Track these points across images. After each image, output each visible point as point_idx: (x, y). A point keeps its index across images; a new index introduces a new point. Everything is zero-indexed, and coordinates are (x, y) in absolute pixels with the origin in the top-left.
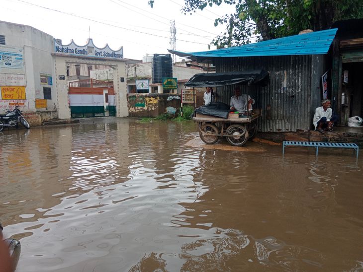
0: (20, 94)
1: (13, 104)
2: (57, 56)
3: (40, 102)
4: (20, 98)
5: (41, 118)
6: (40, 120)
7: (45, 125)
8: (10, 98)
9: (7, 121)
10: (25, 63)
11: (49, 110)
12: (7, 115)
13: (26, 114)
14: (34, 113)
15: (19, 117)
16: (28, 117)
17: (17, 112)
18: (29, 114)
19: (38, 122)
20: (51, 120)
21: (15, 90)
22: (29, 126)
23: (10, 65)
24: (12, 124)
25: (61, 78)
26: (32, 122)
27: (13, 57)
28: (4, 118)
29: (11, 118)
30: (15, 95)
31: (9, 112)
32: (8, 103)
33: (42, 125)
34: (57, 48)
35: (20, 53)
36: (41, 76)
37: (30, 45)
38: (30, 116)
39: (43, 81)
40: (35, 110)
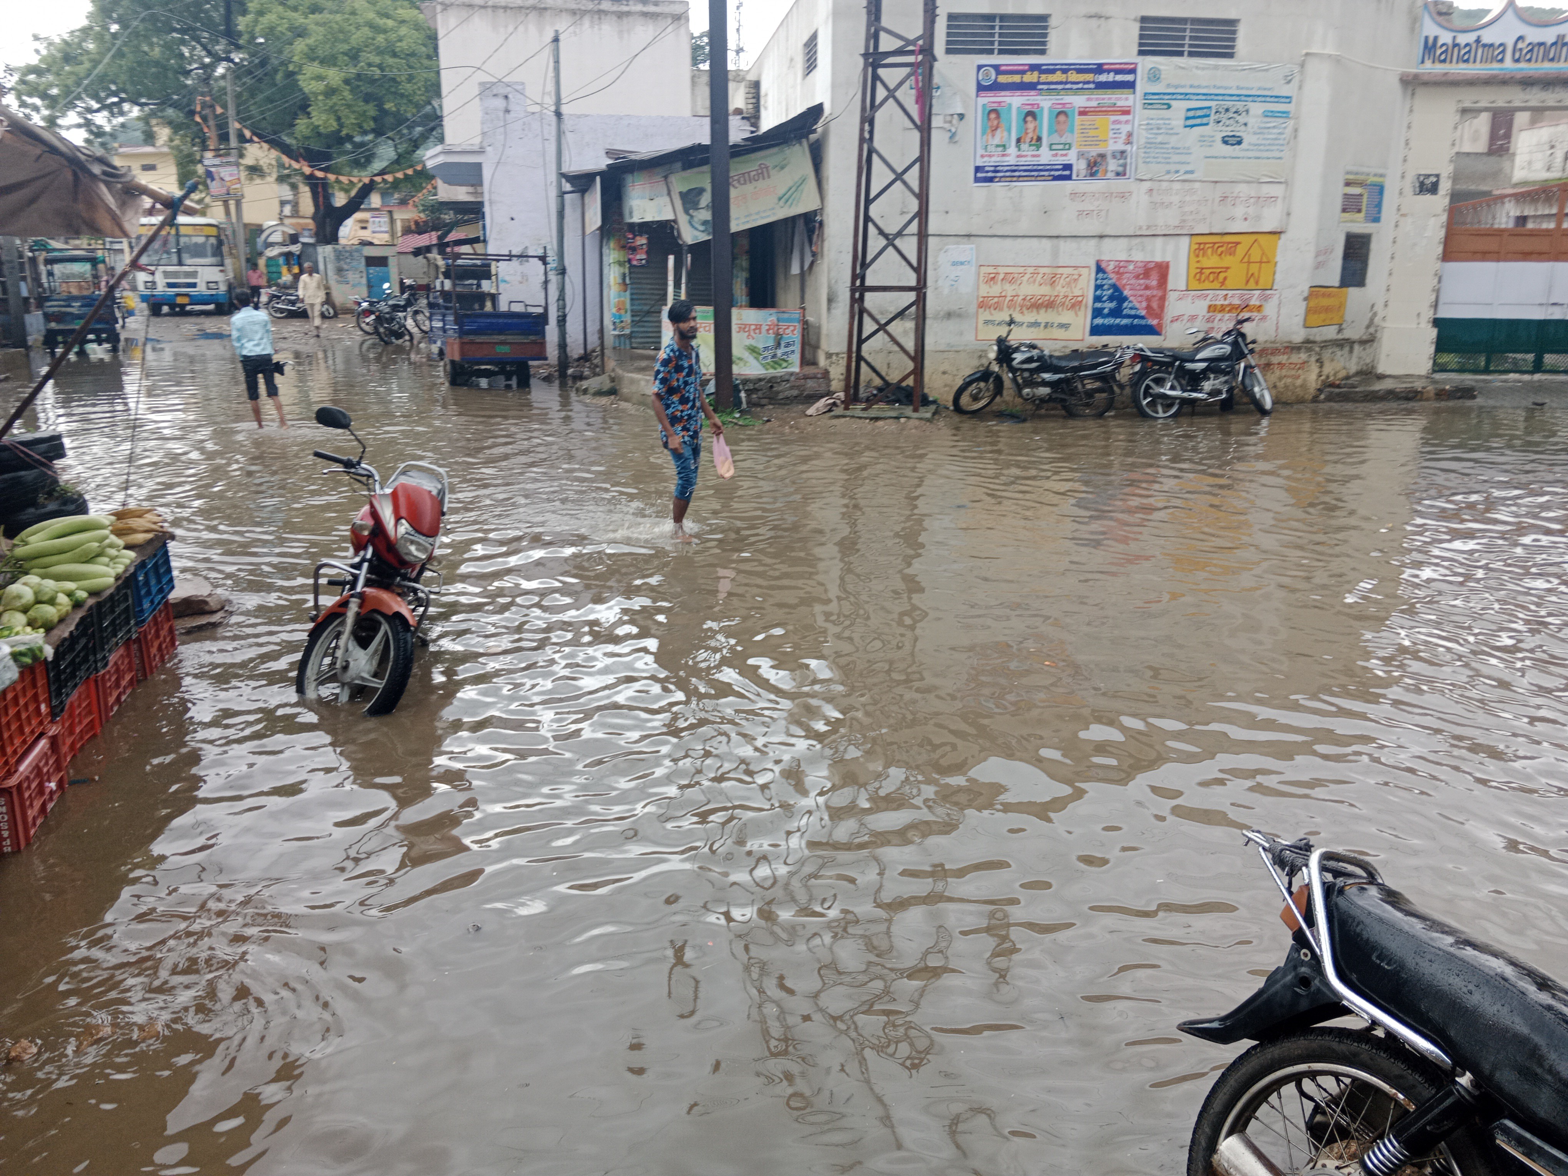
0: (1254, 268)
1: (1222, 309)
2: (1426, 84)
3: (1325, 302)
4: (1252, 284)
5: (1314, 369)
6: (1311, 378)
7: (1329, 399)
8: (1216, 285)
9: (1194, 380)
10: (1296, 130)
11: (1348, 334)
12: (1198, 357)
13: (1263, 352)
14: (1294, 348)
15: (1242, 365)
16: (1268, 365)
17: (1235, 344)
18: (1275, 351)
19: (1303, 386)
20: (1347, 378)
21: (1240, 251)
22: (1268, 404)
23: (1239, 143)
24: (1214, 393)
25: (1422, 184)
26: (1281, 385)
27: (1257, 109)
28: (1189, 366)
29: (1214, 366)
30: (1236, 274)
31: (1206, 341)
32: (1204, 304)
33: (1315, 399)
34: (1430, 47)
35: (1285, 91)
36: (1348, 184)
37: (1329, 50)
38: (1275, 360)
39: (1350, 205)
40: (1299, 335)
